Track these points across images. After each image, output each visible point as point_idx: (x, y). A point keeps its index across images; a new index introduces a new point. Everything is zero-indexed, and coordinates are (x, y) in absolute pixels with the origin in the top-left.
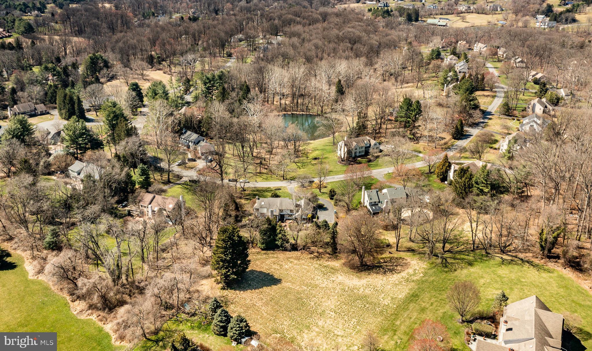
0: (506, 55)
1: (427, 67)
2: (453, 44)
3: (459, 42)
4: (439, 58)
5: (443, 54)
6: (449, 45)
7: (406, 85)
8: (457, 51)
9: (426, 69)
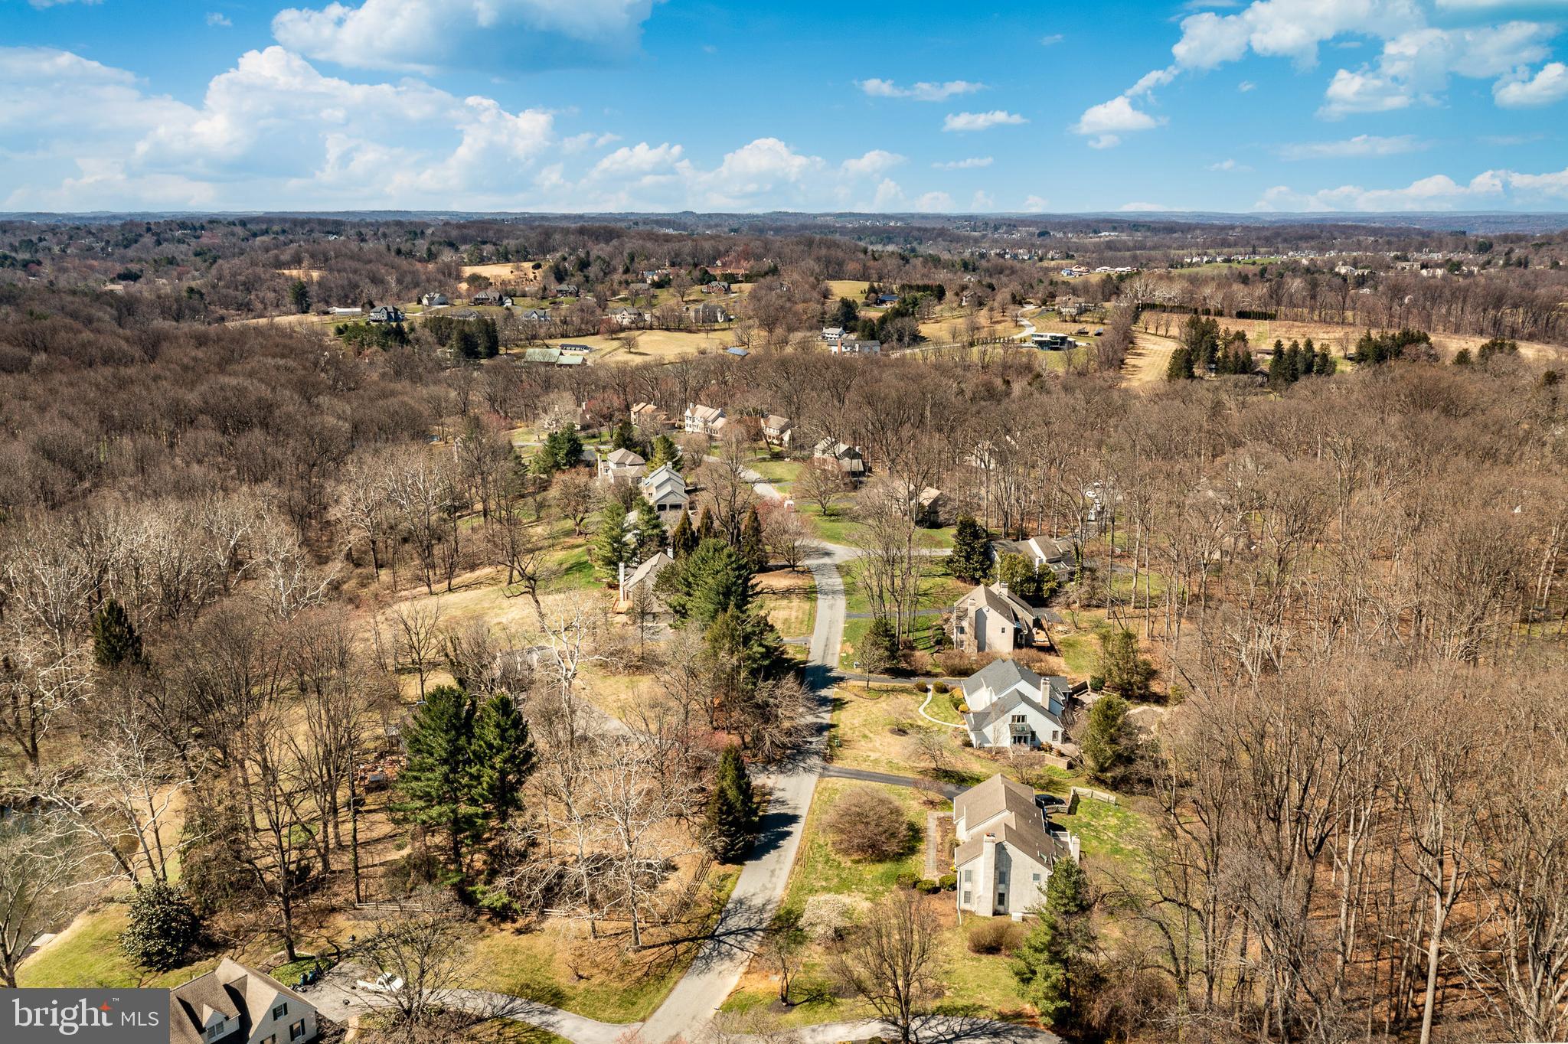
0: (793, 439)
1: (539, 498)
2: (618, 415)
3: (635, 408)
4: (578, 462)
5: (588, 447)
6: (604, 417)
7: (468, 577)
8: (637, 433)
9: (541, 506)
